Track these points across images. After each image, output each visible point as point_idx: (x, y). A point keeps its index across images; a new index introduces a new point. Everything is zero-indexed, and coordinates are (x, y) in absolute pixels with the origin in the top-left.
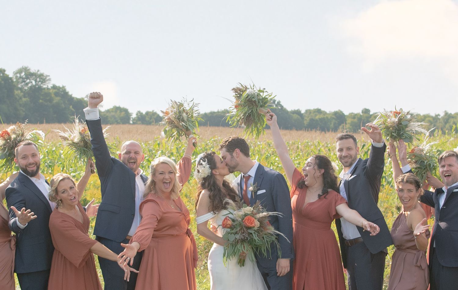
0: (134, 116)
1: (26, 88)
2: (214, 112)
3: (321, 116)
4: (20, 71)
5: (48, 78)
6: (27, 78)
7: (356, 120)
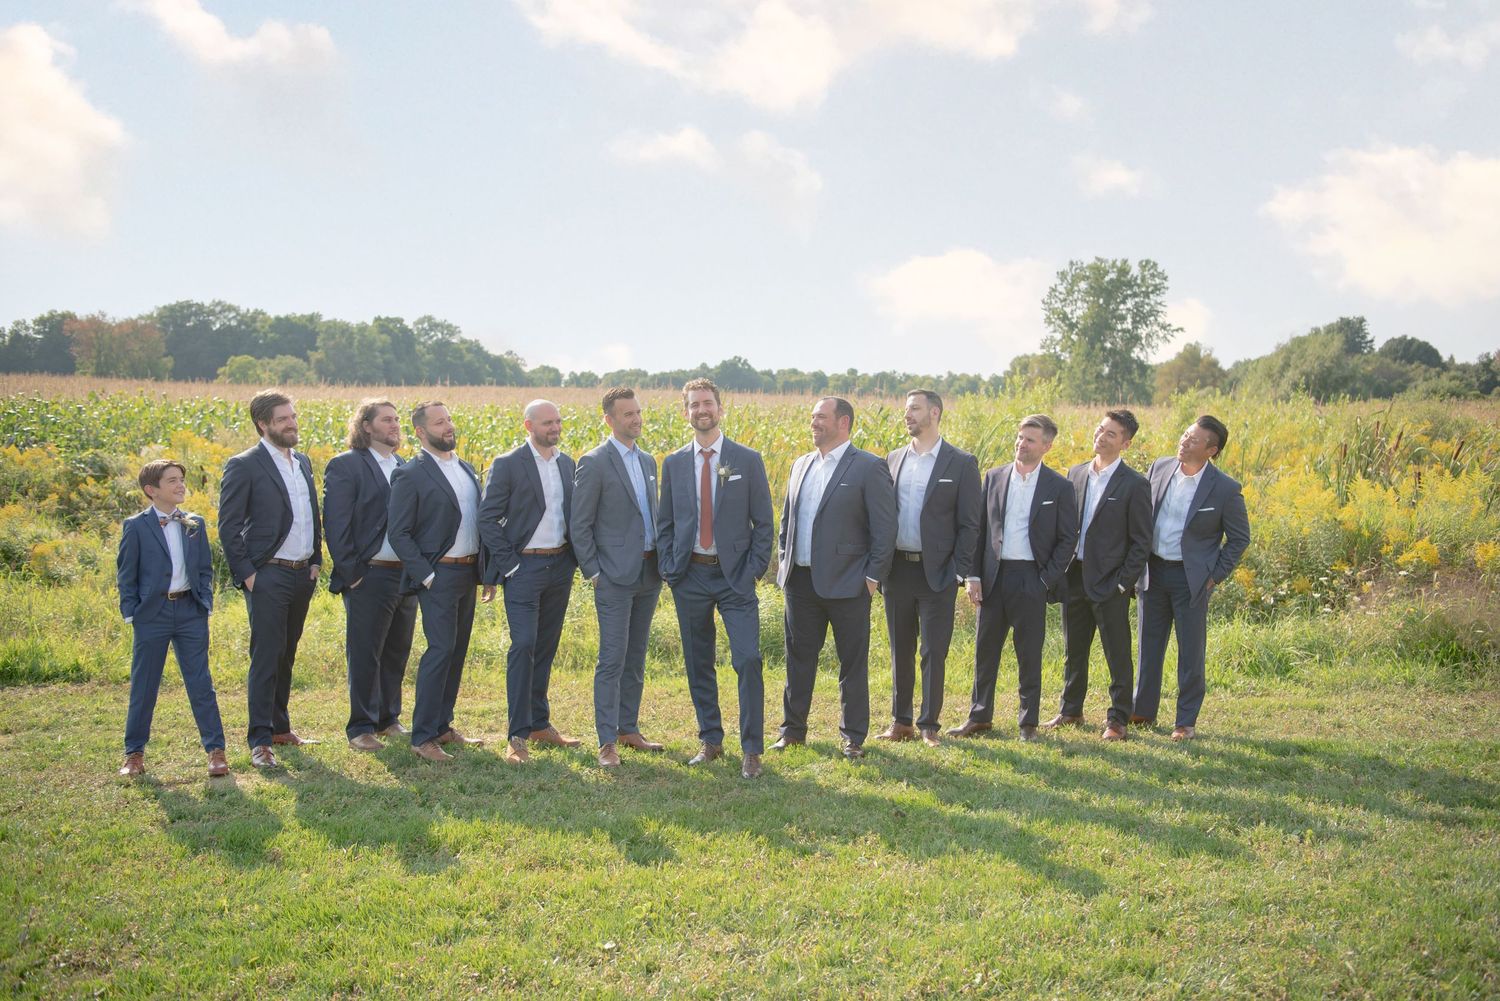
0: (566, 377)
1: (430, 342)
2: (666, 373)
3: (798, 378)
4: (421, 321)
5: (458, 330)
6: (432, 330)
7: (840, 383)
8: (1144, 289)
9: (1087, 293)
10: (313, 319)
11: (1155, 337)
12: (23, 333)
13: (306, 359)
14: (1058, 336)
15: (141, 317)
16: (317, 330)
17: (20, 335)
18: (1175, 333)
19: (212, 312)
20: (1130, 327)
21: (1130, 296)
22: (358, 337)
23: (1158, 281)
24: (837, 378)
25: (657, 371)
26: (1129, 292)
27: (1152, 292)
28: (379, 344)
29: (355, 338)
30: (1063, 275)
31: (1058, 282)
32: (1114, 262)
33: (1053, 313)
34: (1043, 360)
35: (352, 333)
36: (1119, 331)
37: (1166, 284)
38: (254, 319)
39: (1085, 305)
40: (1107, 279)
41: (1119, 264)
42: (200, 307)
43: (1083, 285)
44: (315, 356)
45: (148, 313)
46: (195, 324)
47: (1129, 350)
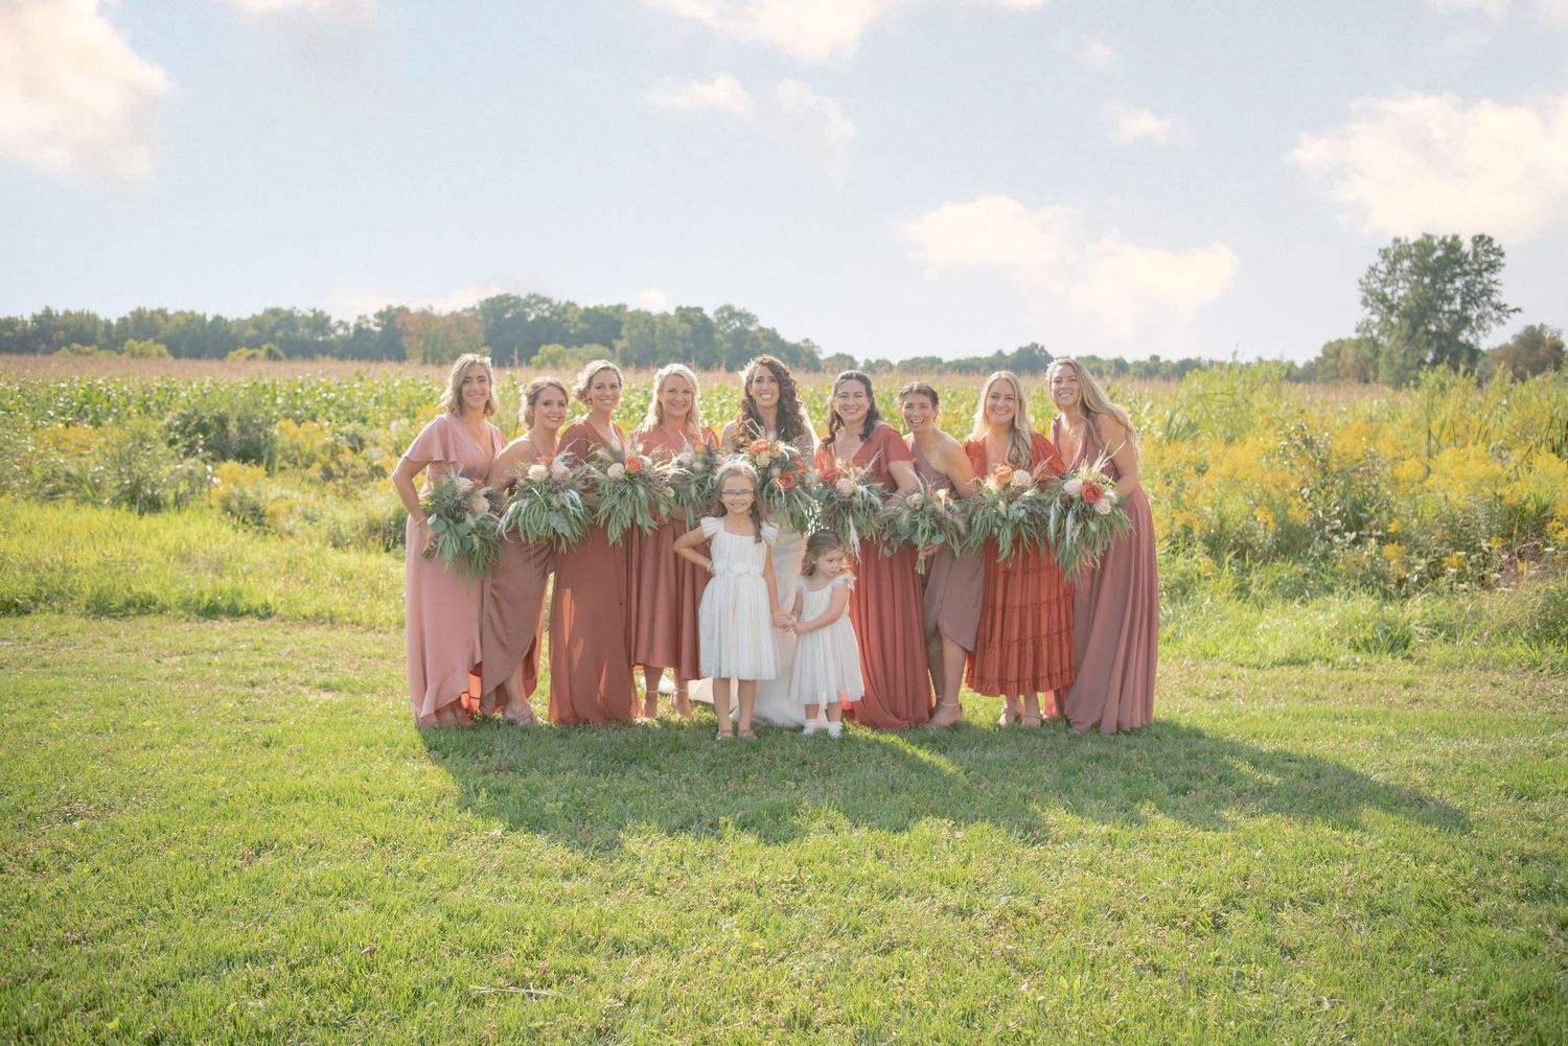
1: (729, 331)
3: (1097, 364)
5: (756, 318)
6: (730, 318)
7: (1141, 369)
8: (1476, 267)
9: (1411, 272)
10: (620, 309)
11: (1487, 318)
12: (364, 326)
13: (612, 348)
14: (1376, 318)
15: (465, 310)
16: (622, 320)
17: (362, 329)
18: (1512, 314)
19: (528, 304)
21: (1460, 274)
22: (659, 327)
23: (1493, 257)
24: (1138, 364)
25: (952, 359)
26: (1459, 270)
27: (1486, 270)
28: (679, 333)
29: (657, 327)
30: (1385, 254)
31: (1379, 259)
32: (1444, 238)
33: (1371, 294)
34: (1358, 344)
35: (655, 322)
36: (1445, 313)
37: (1503, 261)
38: (565, 310)
39: (1408, 285)
40: (1435, 256)
42: (517, 299)
43: (1406, 264)
44: (620, 345)
45: (472, 306)
46: (512, 319)
47: (1457, 330)
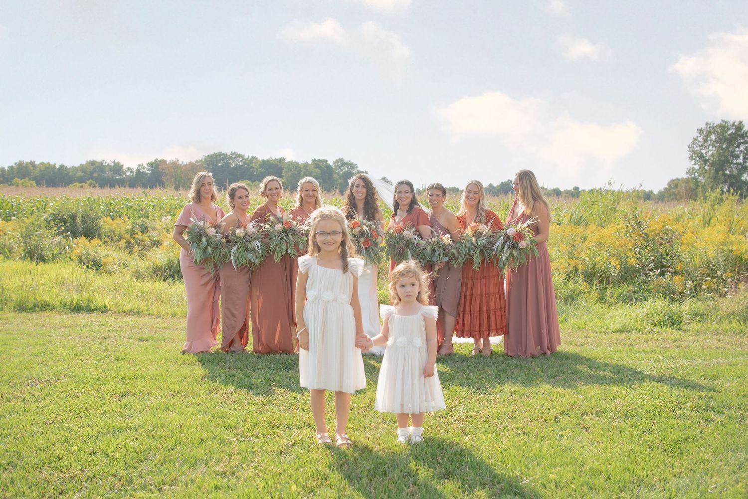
1: (341, 173)
4: (337, 161)
5: (356, 166)
6: (342, 166)
9: (716, 141)
10: (281, 160)
12: (141, 171)
14: (697, 167)
15: (197, 161)
16: (283, 167)
17: (140, 172)
19: (231, 158)
20: (742, 161)
21: (742, 143)
24: (567, 192)
26: (742, 141)
29: (302, 171)
30: (701, 131)
31: (699, 135)
32: (734, 123)
33: (695, 153)
34: (687, 181)
35: (300, 168)
36: (735, 164)
38: (251, 161)
39: (714, 149)
40: (729, 132)
41: (736, 124)
42: (225, 155)
43: (713, 137)
45: (201, 159)
46: (222, 166)
47: (740, 173)
